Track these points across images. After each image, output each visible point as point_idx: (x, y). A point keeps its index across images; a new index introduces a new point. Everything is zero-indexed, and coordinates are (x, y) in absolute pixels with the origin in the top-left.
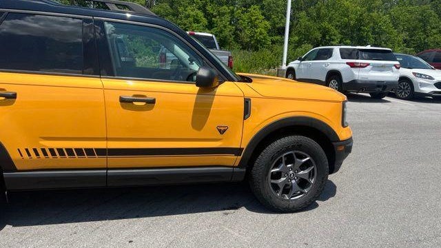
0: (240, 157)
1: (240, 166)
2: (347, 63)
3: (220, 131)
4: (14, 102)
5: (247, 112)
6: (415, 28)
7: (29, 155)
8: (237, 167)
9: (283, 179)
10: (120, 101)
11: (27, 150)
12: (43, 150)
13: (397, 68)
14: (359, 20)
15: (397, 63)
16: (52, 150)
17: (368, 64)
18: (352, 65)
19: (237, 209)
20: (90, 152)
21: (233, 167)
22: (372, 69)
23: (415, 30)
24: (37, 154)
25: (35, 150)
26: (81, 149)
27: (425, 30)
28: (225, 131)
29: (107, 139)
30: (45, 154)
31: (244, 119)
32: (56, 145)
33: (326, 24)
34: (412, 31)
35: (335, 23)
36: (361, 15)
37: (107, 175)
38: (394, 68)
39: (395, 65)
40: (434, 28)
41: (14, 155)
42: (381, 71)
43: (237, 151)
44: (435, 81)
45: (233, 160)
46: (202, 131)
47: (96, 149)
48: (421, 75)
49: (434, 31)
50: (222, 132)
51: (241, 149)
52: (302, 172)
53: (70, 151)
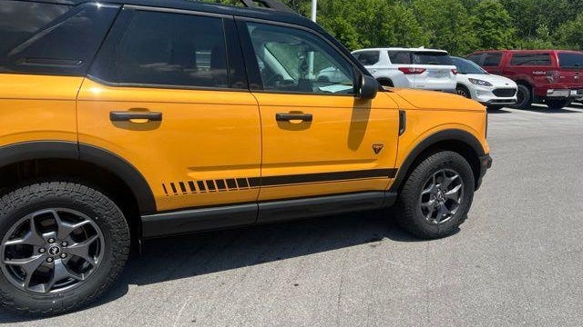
0: (393, 179)
1: (392, 189)
2: (399, 69)
3: (375, 149)
4: (158, 126)
5: (402, 126)
6: (442, 25)
7: (175, 191)
8: (389, 191)
9: (431, 202)
10: (277, 120)
11: (172, 185)
12: (191, 184)
13: (455, 74)
14: (379, 16)
15: (454, 67)
16: (200, 183)
17: (425, 70)
18: (406, 71)
19: (380, 240)
20: (242, 182)
21: (385, 191)
22: (429, 76)
23: (442, 27)
24: (184, 189)
25: (182, 184)
26: (233, 180)
27: (453, 27)
28: (380, 149)
29: (261, 166)
30: (193, 188)
31: (400, 135)
32: (205, 176)
33: (339, 20)
34: (438, 28)
35: (351, 18)
36: (381, 8)
37: (258, 211)
38: (451, 73)
39: (452, 70)
40: (461, 25)
41: (157, 192)
42: (438, 77)
43: (390, 173)
44: (493, 88)
45: (385, 183)
46: (358, 151)
47: (250, 179)
48: (478, 81)
49: (463, 29)
50: (377, 151)
51: (395, 170)
52: (450, 192)
53: (220, 183)
